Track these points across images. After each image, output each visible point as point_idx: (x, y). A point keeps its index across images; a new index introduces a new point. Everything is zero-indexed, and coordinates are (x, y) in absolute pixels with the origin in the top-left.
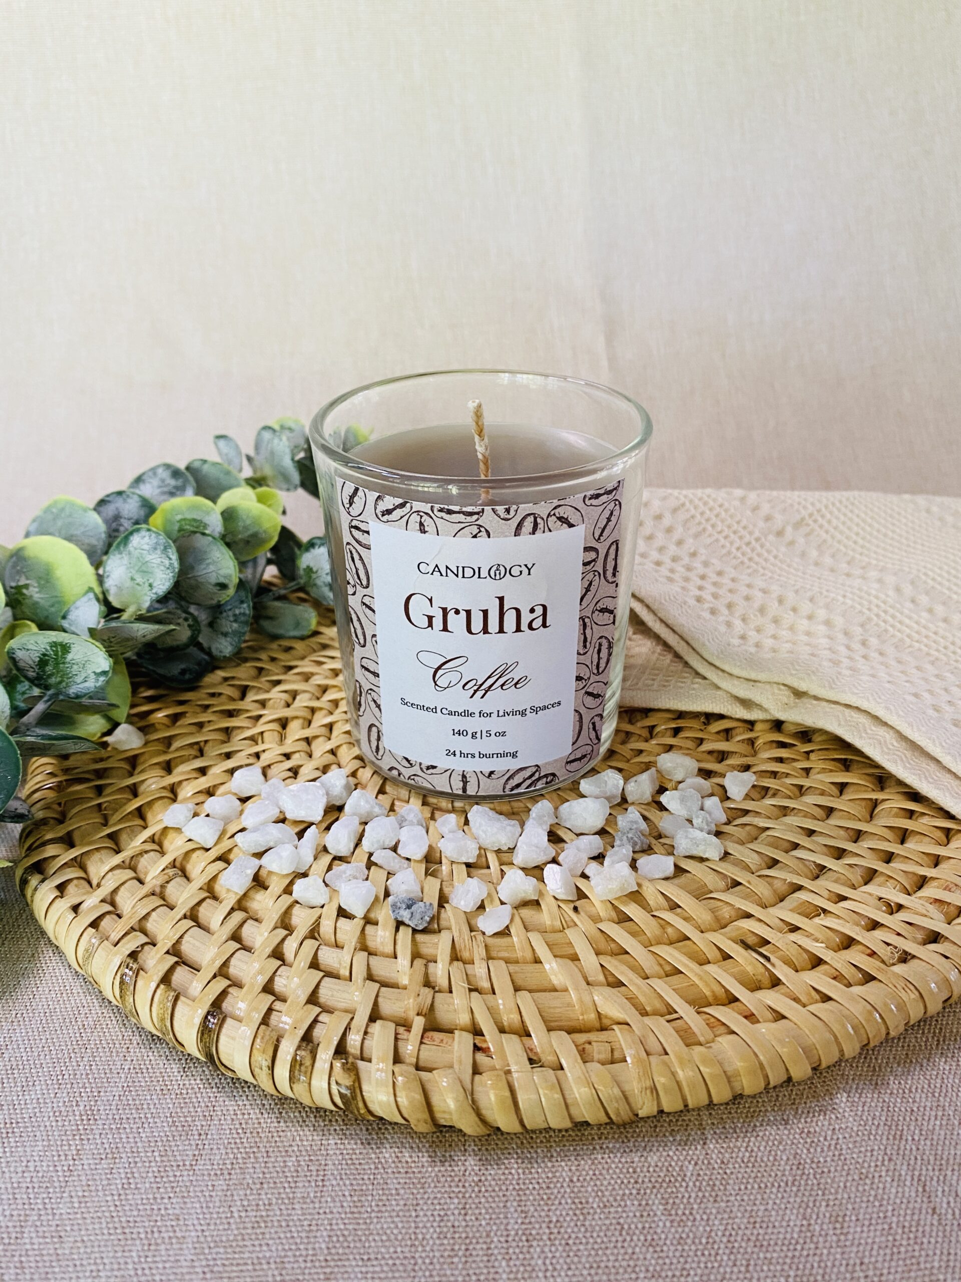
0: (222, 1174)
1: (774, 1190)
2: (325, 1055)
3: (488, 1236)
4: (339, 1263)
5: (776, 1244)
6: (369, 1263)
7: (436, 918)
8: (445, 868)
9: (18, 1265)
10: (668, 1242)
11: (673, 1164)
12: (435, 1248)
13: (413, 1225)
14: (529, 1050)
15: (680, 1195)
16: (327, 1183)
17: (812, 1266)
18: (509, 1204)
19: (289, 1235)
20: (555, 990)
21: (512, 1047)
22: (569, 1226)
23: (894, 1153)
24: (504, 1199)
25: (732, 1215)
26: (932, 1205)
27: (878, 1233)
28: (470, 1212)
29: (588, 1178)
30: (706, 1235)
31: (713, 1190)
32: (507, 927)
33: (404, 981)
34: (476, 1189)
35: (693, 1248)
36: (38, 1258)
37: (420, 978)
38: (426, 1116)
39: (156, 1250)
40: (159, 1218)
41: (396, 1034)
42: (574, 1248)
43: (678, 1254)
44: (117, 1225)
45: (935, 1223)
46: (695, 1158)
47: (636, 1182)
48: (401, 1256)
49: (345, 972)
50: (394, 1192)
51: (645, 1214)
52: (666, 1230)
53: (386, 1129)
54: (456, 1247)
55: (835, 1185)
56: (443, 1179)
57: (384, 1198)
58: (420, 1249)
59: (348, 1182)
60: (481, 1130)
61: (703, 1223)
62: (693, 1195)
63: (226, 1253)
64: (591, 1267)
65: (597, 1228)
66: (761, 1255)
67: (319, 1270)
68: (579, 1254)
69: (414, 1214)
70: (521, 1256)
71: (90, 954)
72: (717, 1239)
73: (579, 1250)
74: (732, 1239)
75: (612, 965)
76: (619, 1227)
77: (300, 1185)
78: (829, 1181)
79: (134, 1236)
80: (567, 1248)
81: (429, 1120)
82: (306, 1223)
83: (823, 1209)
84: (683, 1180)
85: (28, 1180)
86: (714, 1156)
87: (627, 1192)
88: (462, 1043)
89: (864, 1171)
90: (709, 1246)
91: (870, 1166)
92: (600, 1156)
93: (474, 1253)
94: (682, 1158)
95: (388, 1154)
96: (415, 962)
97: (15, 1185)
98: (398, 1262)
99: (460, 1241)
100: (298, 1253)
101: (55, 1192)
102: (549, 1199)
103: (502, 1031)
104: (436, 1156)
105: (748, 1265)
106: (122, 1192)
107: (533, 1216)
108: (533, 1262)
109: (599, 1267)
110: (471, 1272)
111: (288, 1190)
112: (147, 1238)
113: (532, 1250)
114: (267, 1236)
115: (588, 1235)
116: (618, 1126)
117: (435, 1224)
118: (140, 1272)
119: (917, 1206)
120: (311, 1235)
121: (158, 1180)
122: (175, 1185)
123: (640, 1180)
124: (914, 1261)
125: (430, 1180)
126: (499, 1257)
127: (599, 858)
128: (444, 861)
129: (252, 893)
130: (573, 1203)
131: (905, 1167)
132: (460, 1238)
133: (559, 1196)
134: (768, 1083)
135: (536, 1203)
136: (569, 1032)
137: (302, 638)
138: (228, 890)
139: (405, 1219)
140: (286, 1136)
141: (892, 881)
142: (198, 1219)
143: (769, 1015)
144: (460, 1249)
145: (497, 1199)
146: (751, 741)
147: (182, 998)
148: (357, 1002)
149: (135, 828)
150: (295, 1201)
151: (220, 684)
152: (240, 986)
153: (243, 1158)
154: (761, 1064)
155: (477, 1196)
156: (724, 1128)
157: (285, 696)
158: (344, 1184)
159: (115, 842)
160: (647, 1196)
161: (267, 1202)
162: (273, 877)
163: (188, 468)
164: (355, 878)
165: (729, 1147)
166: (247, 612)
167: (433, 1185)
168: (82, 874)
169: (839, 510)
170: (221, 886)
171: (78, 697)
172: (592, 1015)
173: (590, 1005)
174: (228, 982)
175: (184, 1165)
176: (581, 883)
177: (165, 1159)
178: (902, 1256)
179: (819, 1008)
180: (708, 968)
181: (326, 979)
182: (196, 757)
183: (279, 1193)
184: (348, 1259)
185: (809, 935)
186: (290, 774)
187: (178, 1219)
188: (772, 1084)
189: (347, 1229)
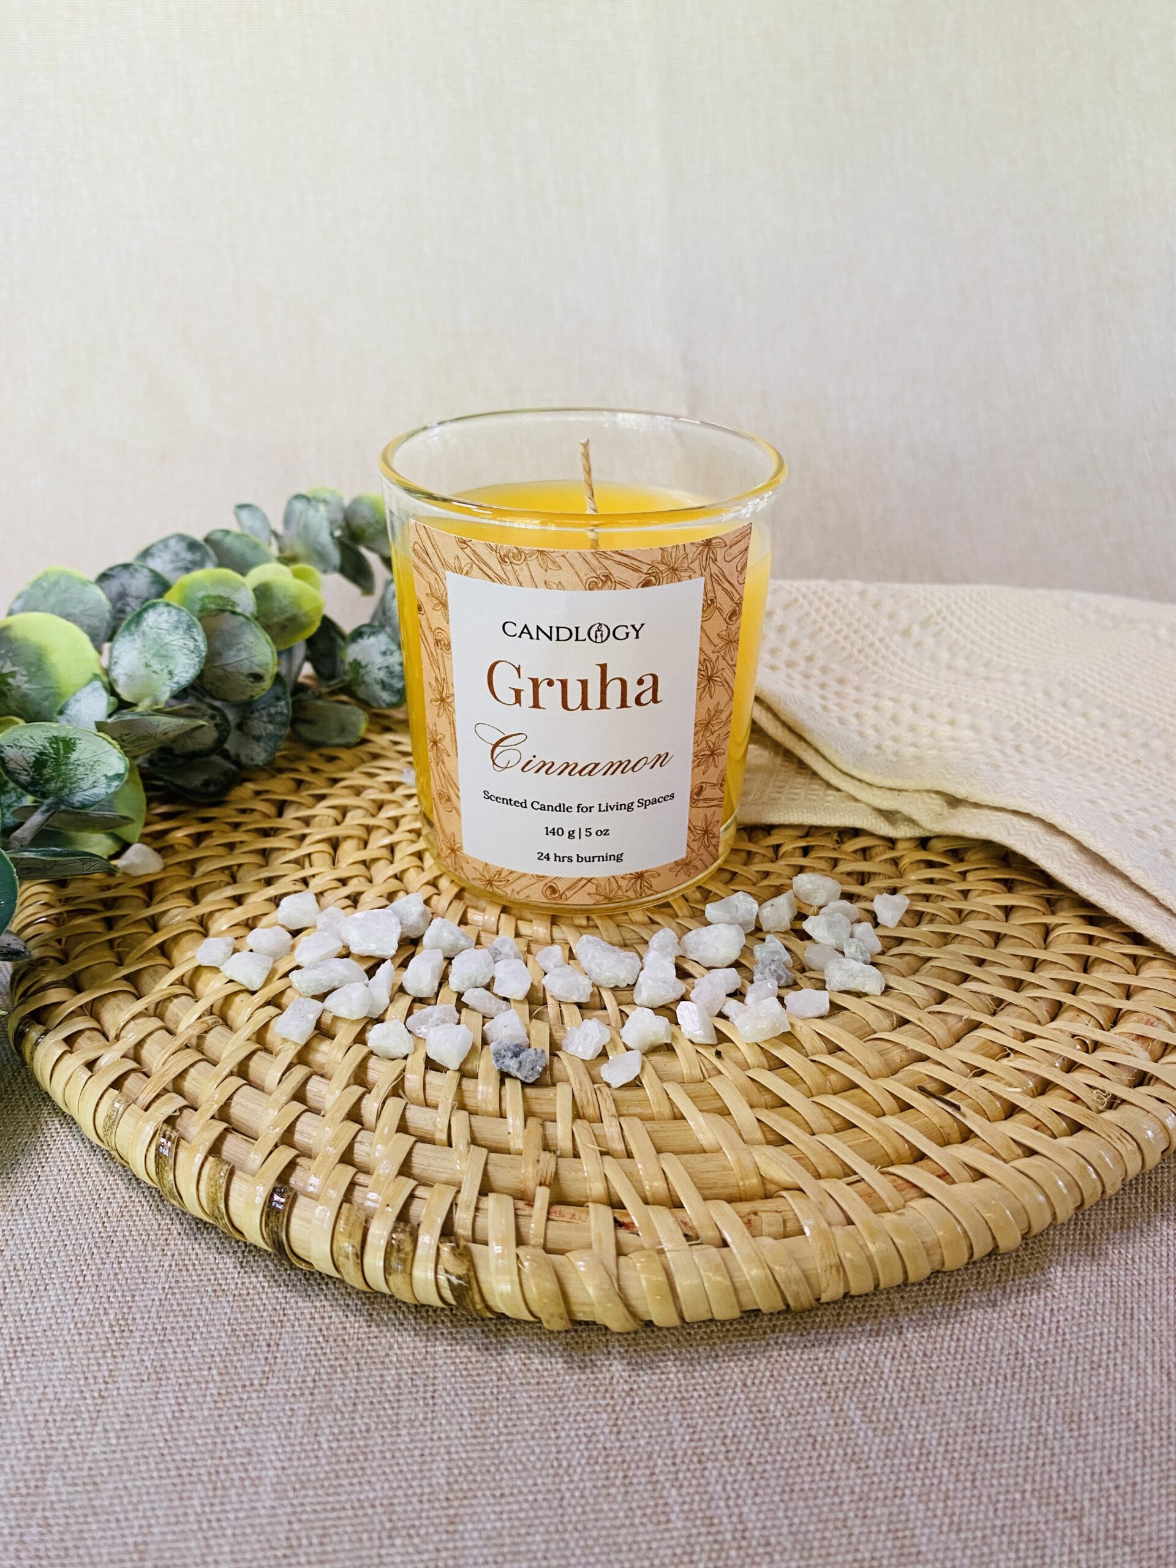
0: (302, 1394)
1: (992, 1386)
2: (428, 1239)
3: (650, 1458)
4: (465, 1502)
5: (1004, 1452)
6: (503, 1501)
7: (548, 1069)
8: (552, 1009)
9: (42, 1522)
10: (873, 1455)
11: (866, 1359)
12: (585, 1477)
13: (554, 1449)
14: (683, 1224)
15: (880, 1397)
17: (1051, 1478)
18: (671, 1417)
19: (396, 1469)
20: (705, 1152)
21: (662, 1222)
22: (749, 1441)
24: (665, 1411)
25: (947, 1419)
27: (1124, 1433)
28: (624, 1429)
29: (765, 1380)
30: (917, 1444)
31: (918, 1389)
32: (638, 1078)
33: (517, 1143)
34: (628, 1400)
35: (905, 1461)
36: (68, 1513)
37: (539, 1142)
38: (562, 1309)
39: (223, 1496)
40: (224, 1454)
41: (516, 1209)
42: (759, 1469)
43: (887, 1470)
44: (171, 1465)
46: (891, 1350)
47: (825, 1383)
48: (544, 1489)
49: (444, 1137)
50: (525, 1408)
51: (841, 1422)
52: (869, 1441)
54: (612, 1475)
55: (1063, 1377)
56: (585, 1390)
57: (514, 1416)
58: (566, 1479)
59: (465, 1399)
60: (630, 1325)
61: (913, 1430)
62: (896, 1396)
63: (317, 1495)
64: (784, 1492)
65: (784, 1442)
66: (988, 1467)
67: (441, 1513)
68: (766, 1475)
69: (553, 1435)
70: (694, 1482)
71: (113, 1121)
72: (932, 1449)
73: (765, 1471)
74: (950, 1448)
75: (775, 1120)
76: (810, 1440)
77: (405, 1404)
78: (1055, 1372)
79: (195, 1479)
80: (750, 1469)
81: (566, 1316)
82: (417, 1453)
83: (1053, 1407)
84: (881, 1378)
85: (47, 1411)
86: (914, 1348)
87: (815, 1395)
88: (600, 1219)
89: (1095, 1358)
90: (924, 1459)
91: (1101, 1353)
92: (775, 1354)
93: (635, 1481)
94: (875, 1352)
95: (512, 1360)
96: (529, 1123)
97: (30, 1418)
99: (615, 1467)
100: (410, 1492)
101: (84, 1425)
102: (720, 1408)
103: (646, 1202)
104: (573, 1361)
105: (974, 1481)
106: (173, 1422)
107: (703, 1431)
108: (710, 1489)
109: (792, 1491)
110: (634, 1505)
111: (390, 1412)
112: (210, 1481)
113: (707, 1473)
114: (369, 1471)
115: (774, 1451)
116: (795, 1315)
117: (582, 1447)
118: (205, 1526)
120: (426, 1467)
121: (220, 1405)
122: (242, 1410)
123: (829, 1381)
125: (569, 1392)
126: (668, 1485)
127: (738, 994)
128: (550, 1001)
129: (315, 1044)
130: (751, 1412)
131: (1142, 1352)
132: (615, 1462)
133: (732, 1404)
134: (972, 1255)
135: (704, 1414)
136: (730, 1200)
137: (348, 746)
138: (285, 1040)
139: (542, 1442)
140: (380, 1343)
141: (1083, 1016)
142: (276, 1453)
143: (966, 1174)
144: (616, 1477)
145: (655, 1412)
146: (895, 862)
147: (238, 1173)
148: (461, 1172)
149: (159, 968)
150: (400, 1425)
151: (251, 799)
152: (310, 1157)
153: (328, 1373)
154: (965, 1232)
155: (630, 1409)
156: (921, 1313)
157: (334, 813)
158: (461, 1402)
159: (135, 985)
160: (840, 1400)
161: (363, 1428)
162: (339, 1024)
163: (207, 540)
164: (444, 1022)
165: (930, 1336)
166: (285, 711)
167: (573, 1398)
168: (95, 1025)
169: (970, 606)
170: (272, 1037)
171: (84, 806)
172: (755, 1181)
173: (752, 1167)
174: (294, 1152)
175: (252, 1385)
176: (721, 1024)
177: (226, 1378)
178: (1156, 1459)
179: (1023, 1163)
180: (888, 1120)
181: (419, 1145)
182: (228, 884)
183: (378, 1416)
184: (475, 1497)
185: (999, 1079)
186: (348, 902)
187: (250, 1455)
188: (976, 1256)
189: (470, 1458)
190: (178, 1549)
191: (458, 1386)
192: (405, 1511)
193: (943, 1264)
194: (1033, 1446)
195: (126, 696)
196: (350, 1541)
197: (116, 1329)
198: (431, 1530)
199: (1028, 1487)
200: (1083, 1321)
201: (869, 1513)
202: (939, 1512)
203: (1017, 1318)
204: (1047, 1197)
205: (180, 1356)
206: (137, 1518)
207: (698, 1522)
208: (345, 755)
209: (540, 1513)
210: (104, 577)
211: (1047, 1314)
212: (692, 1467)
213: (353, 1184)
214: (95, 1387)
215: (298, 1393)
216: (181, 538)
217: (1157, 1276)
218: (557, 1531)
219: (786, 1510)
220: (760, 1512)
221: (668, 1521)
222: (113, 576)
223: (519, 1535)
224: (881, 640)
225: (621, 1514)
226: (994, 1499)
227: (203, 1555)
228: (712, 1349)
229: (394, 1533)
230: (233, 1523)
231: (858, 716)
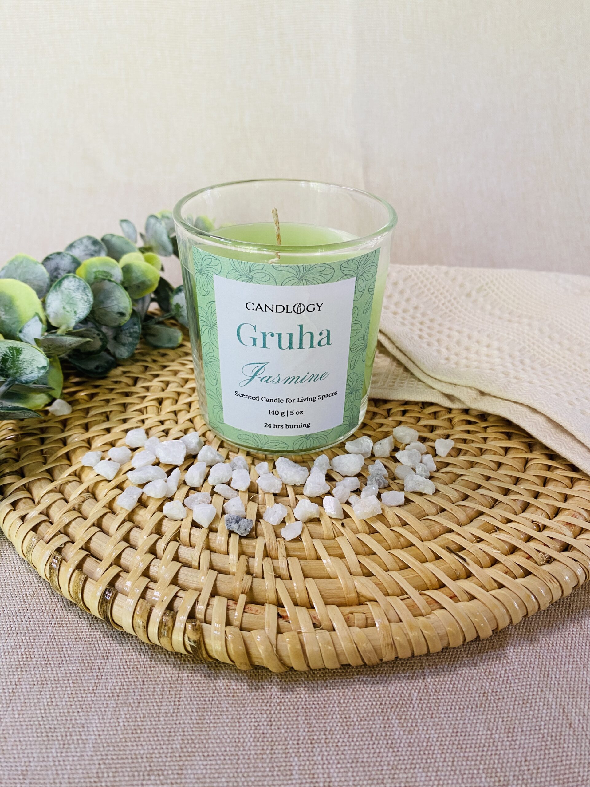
0: (113, 696)
1: (469, 710)
2: (181, 620)
3: (286, 740)
4: (189, 758)
5: (471, 747)
6: (208, 759)
7: (254, 529)
8: (260, 496)
11: (405, 692)
12: (251, 748)
13: (237, 732)
14: (313, 618)
15: (409, 713)
16: (182, 703)
17: (494, 762)
18: (299, 718)
19: (156, 739)
20: (331, 578)
21: (302, 616)
22: (338, 734)
23: (544, 686)
24: (296, 715)
25: (443, 727)
26: (569, 721)
27: (536, 740)
28: (274, 723)
29: (350, 701)
30: (426, 740)
31: (430, 710)
32: (300, 536)
33: (233, 569)
34: (278, 708)
35: (418, 749)
37: (243, 569)
38: (247, 660)
39: (68, 748)
40: (71, 726)
41: (228, 606)
42: (342, 749)
43: (408, 753)
44: (43, 731)
45: (571, 733)
46: (418, 688)
47: (381, 704)
48: (229, 754)
49: (195, 563)
50: (225, 709)
51: (387, 726)
52: (400, 737)
53: (221, 666)
54: (265, 748)
55: (507, 707)
57: (219, 713)
58: (242, 749)
59: (195, 703)
60: (283, 670)
61: (424, 732)
62: (418, 713)
63: (114, 750)
64: (353, 762)
65: (356, 735)
68: (345, 753)
69: (238, 724)
70: (307, 754)
71: (31, 548)
72: (433, 743)
73: (344, 750)
74: (443, 743)
75: (368, 562)
76: (370, 735)
77: (164, 704)
78: (504, 704)
79: (55, 738)
80: (337, 749)
81: (248, 663)
82: (167, 730)
83: (500, 723)
84: (411, 703)
86: (430, 687)
87: (375, 710)
88: (270, 612)
89: (525, 698)
90: (428, 748)
91: (529, 695)
92: (357, 686)
93: (277, 752)
94: (410, 688)
95: (221, 683)
96: (240, 558)
98: (227, 758)
99: (267, 743)
100: (161, 751)
102: (325, 715)
103: (296, 604)
104: (253, 685)
105: (453, 762)
106: (47, 708)
107: (315, 727)
108: (315, 758)
109: (357, 762)
110: (275, 765)
111: (156, 708)
113: (314, 750)
114: (142, 739)
115: (350, 740)
116: (369, 667)
117: (252, 732)
118: (57, 763)
119: (560, 722)
120: (170, 738)
121: (71, 700)
122: (82, 703)
123: (384, 703)
124: (559, 759)
125: (248, 701)
126: (293, 755)
127: (358, 492)
128: (260, 491)
129: (137, 510)
130: (341, 718)
131: (551, 696)
132: (268, 741)
133: (332, 713)
134: (465, 640)
135: (317, 718)
136: (339, 606)
137: (173, 348)
138: (122, 508)
139: (232, 728)
140: (155, 670)
141: (539, 510)
142: (97, 727)
143: (466, 597)
144: (267, 749)
145: (292, 715)
146: (450, 420)
147: (89, 579)
148: (203, 584)
149: (63, 466)
150: (161, 715)
151: (121, 375)
152: (127, 572)
153: (127, 685)
154: (461, 629)
155: (279, 713)
156: (436, 668)
157: (162, 385)
158: (193, 704)
159: (51, 474)
160: (388, 714)
161: (142, 716)
162: (151, 500)
163: (103, 240)
164: (203, 502)
165: (439, 681)
166: (138, 331)
167: (250, 705)
168: (29, 496)
169: (504, 281)
170: (117, 505)
171: (27, 382)
172: (354, 595)
173: (353, 588)
174: (120, 569)
175: (88, 690)
176: (347, 508)
177: (76, 685)
178: (551, 756)
179: (497, 592)
180: (427, 565)
181: (183, 568)
182: (104, 421)
183: (150, 710)
184: (194, 756)
185: (489, 544)
186: (164, 434)
187: (83, 727)
188: (467, 641)
189: (194, 735)
190: (42, 775)
191: (192, 696)
192: (158, 762)
193: (449, 644)
194: (487, 745)
195: (54, 324)
196: (129, 776)
197: (24, 656)
198: (170, 772)
199: (481, 767)
200: (521, 677)
201: (396, 776)
202: (433, 778)
203: (487, 674)
204: (507, 611)
205: (54, 672)
206: (24, 757)
207: (307, 776)
208: (171, 353)
209: (226, 766)
210: (47, 259)
211: (503, 672)
212: (307, 746)
213: (147, 588)
214: (10, 687)
215: (111, 695)
216: (90, 238)
217: (564, 654)
218: (234, 777)
219: (353, 772)
220: (339, 772)
221: (292, 774)
222: (52, 259)
223: (214, 778)
224: (455, 299)
225: (268, 769)
226: (462, 772)
227: (54, 779)
228: (325, 682)
229: (151, 773)
230: (71, 763)
231: (438, 341)
